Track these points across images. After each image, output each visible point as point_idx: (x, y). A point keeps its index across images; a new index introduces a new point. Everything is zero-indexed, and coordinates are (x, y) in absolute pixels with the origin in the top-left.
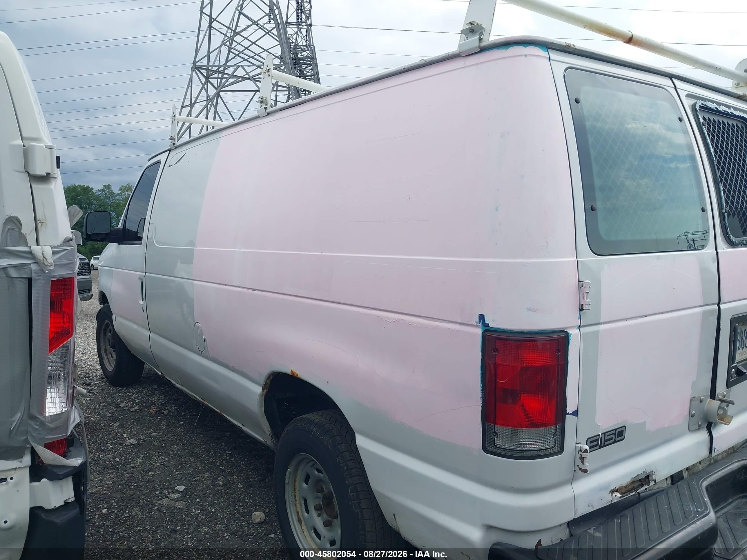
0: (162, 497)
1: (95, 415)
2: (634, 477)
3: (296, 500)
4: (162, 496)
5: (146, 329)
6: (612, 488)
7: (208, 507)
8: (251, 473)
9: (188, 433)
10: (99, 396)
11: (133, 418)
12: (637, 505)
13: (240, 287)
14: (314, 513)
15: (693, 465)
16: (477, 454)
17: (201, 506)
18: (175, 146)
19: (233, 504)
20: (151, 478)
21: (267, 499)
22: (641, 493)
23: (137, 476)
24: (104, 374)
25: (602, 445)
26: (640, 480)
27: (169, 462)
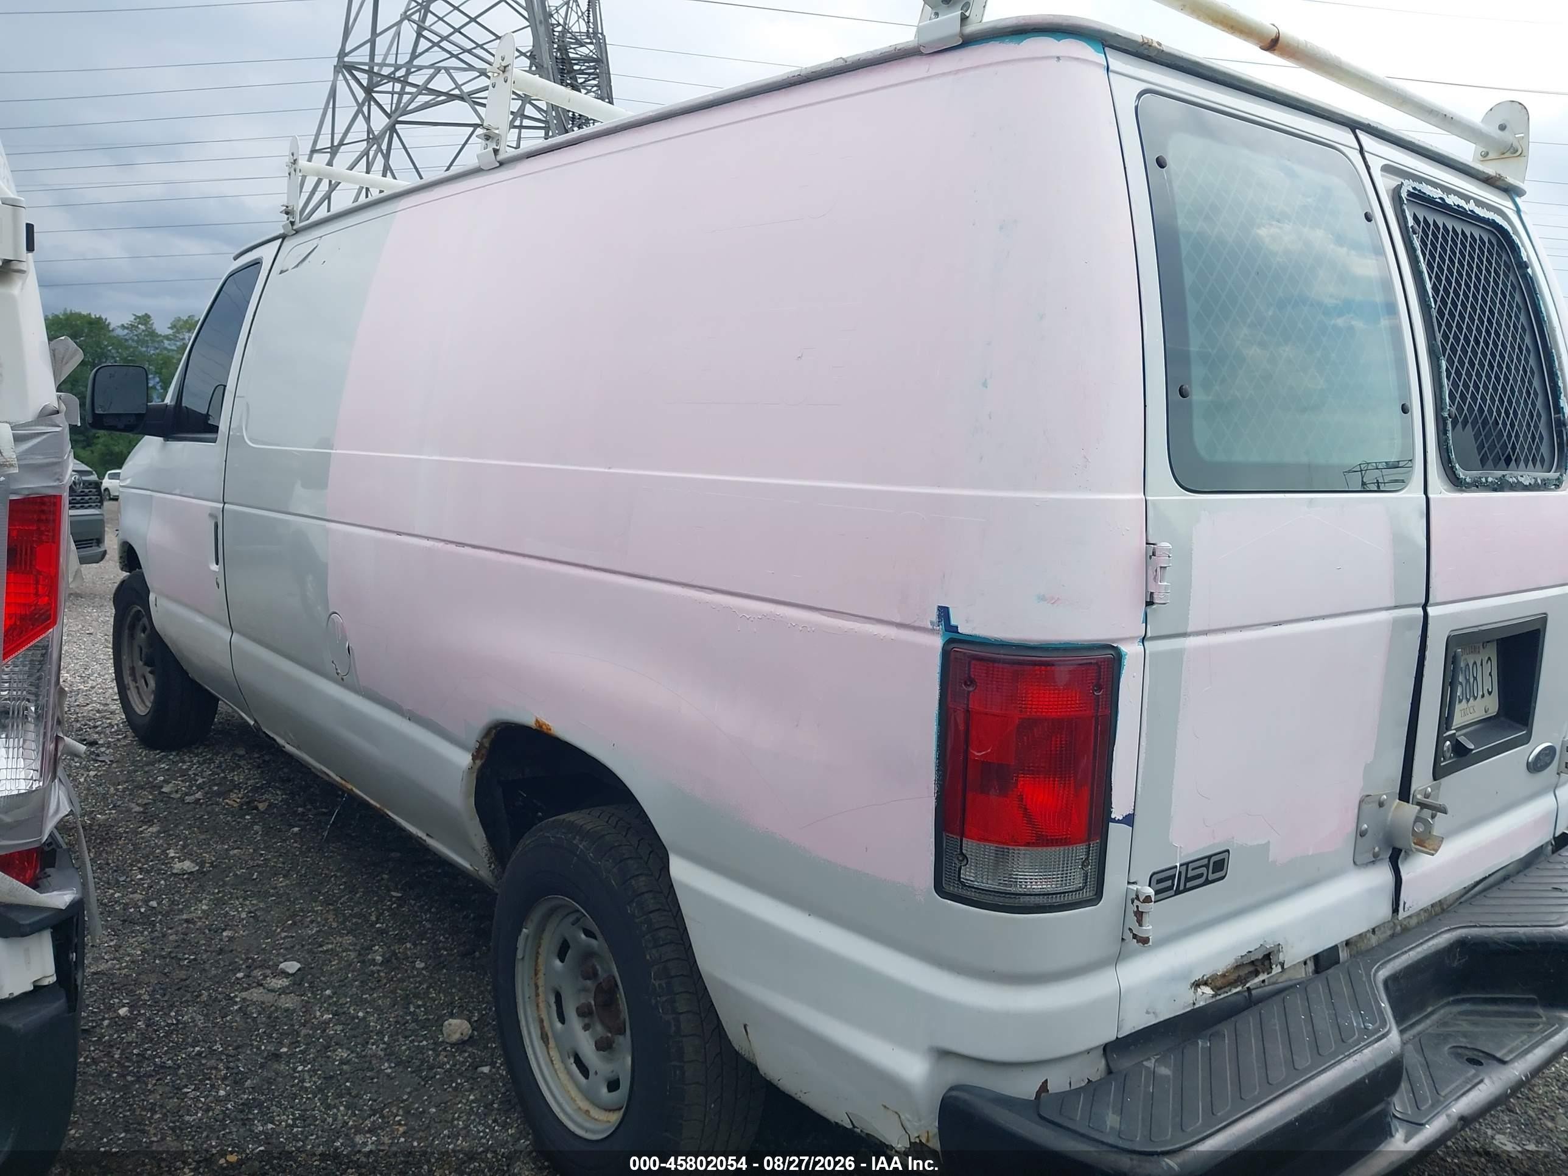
0: (249, 985)
1: (106, 809)
2: (1242, 956)
3: (537, 995)
4: (250, 982)
5: (224, 625)
6: (1197, 977)
7: (349, 1008)
8: (444, 937)
9: (309, 851)
10: (116, 768)
11: (190, 816)
12: (1246, 1013)
13: (428, 538)
14: (575, 1022)
15: (1360, 935)
16: (922, 900)
17: (335, 1003)
18: (295, 227)
19: (402, 1002)
20: (226, 945)
21: (475, 993)
22: (1254, 989)
23: (196, 940)
24: (127, 720)
25: (1182, 887)
26: (1252, 963)
27: (267, 910)
